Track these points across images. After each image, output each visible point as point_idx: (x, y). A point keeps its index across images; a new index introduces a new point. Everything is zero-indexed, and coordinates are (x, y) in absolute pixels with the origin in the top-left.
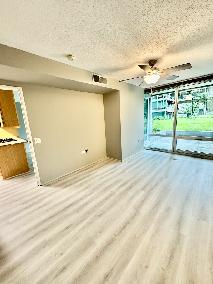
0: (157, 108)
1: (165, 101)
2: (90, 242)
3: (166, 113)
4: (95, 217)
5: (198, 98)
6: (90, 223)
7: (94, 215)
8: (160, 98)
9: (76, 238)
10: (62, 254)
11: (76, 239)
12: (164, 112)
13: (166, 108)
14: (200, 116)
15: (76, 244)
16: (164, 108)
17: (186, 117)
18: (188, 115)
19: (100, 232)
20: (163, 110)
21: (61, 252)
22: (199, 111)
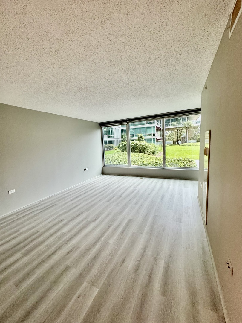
0: (146, 134)
1: (154, 127)
3: (156, 139)
5: (182, 126)
8: (149, 123)
12: (154, 139)
13: (155, 135)
14: (183, 144)
16: (154, 135)
17: (172, 145)
18: (174, 142)
20: (152, 137)
22: (182, 139)
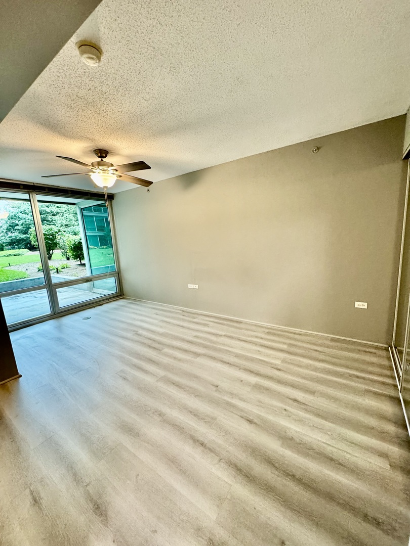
2: (257, 387)
4: (220, 392)
6: (232, 394)
7: (216, 395)
9: (260, 404)
10: (285, 410)
11: (260, 402)
15: (267, 400)
19: (242, 381)
21: (285, 412)
